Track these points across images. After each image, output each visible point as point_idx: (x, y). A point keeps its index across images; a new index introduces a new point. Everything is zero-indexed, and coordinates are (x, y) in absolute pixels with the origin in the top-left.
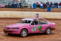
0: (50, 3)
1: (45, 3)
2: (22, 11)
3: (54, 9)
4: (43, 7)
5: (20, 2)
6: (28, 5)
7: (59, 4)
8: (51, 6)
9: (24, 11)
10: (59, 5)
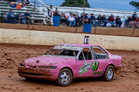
0: (89, 16)
1: (80, 16)
2: (28, 29)
3: (98, 28)
4: (74, 24)
5: (25, 12)
6: (42, 19)
7: (107, 18)
8: (92, 22)
9: (33, 29)
10: (108, 20)
